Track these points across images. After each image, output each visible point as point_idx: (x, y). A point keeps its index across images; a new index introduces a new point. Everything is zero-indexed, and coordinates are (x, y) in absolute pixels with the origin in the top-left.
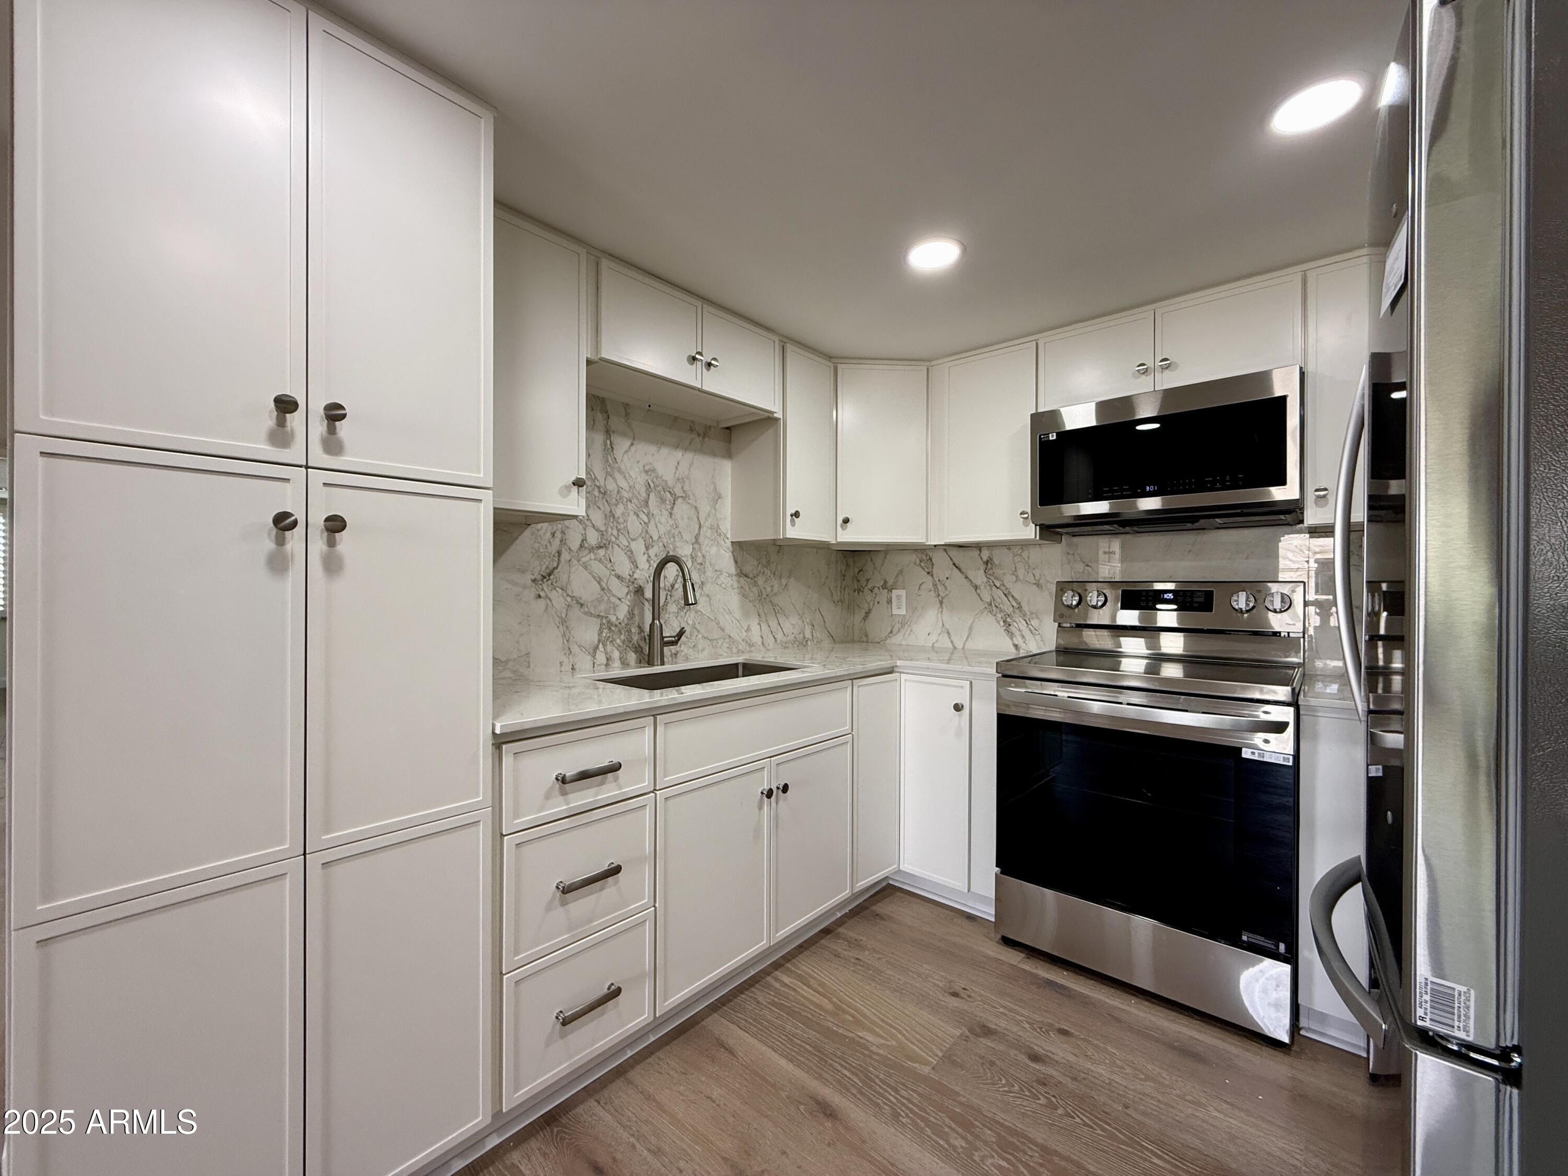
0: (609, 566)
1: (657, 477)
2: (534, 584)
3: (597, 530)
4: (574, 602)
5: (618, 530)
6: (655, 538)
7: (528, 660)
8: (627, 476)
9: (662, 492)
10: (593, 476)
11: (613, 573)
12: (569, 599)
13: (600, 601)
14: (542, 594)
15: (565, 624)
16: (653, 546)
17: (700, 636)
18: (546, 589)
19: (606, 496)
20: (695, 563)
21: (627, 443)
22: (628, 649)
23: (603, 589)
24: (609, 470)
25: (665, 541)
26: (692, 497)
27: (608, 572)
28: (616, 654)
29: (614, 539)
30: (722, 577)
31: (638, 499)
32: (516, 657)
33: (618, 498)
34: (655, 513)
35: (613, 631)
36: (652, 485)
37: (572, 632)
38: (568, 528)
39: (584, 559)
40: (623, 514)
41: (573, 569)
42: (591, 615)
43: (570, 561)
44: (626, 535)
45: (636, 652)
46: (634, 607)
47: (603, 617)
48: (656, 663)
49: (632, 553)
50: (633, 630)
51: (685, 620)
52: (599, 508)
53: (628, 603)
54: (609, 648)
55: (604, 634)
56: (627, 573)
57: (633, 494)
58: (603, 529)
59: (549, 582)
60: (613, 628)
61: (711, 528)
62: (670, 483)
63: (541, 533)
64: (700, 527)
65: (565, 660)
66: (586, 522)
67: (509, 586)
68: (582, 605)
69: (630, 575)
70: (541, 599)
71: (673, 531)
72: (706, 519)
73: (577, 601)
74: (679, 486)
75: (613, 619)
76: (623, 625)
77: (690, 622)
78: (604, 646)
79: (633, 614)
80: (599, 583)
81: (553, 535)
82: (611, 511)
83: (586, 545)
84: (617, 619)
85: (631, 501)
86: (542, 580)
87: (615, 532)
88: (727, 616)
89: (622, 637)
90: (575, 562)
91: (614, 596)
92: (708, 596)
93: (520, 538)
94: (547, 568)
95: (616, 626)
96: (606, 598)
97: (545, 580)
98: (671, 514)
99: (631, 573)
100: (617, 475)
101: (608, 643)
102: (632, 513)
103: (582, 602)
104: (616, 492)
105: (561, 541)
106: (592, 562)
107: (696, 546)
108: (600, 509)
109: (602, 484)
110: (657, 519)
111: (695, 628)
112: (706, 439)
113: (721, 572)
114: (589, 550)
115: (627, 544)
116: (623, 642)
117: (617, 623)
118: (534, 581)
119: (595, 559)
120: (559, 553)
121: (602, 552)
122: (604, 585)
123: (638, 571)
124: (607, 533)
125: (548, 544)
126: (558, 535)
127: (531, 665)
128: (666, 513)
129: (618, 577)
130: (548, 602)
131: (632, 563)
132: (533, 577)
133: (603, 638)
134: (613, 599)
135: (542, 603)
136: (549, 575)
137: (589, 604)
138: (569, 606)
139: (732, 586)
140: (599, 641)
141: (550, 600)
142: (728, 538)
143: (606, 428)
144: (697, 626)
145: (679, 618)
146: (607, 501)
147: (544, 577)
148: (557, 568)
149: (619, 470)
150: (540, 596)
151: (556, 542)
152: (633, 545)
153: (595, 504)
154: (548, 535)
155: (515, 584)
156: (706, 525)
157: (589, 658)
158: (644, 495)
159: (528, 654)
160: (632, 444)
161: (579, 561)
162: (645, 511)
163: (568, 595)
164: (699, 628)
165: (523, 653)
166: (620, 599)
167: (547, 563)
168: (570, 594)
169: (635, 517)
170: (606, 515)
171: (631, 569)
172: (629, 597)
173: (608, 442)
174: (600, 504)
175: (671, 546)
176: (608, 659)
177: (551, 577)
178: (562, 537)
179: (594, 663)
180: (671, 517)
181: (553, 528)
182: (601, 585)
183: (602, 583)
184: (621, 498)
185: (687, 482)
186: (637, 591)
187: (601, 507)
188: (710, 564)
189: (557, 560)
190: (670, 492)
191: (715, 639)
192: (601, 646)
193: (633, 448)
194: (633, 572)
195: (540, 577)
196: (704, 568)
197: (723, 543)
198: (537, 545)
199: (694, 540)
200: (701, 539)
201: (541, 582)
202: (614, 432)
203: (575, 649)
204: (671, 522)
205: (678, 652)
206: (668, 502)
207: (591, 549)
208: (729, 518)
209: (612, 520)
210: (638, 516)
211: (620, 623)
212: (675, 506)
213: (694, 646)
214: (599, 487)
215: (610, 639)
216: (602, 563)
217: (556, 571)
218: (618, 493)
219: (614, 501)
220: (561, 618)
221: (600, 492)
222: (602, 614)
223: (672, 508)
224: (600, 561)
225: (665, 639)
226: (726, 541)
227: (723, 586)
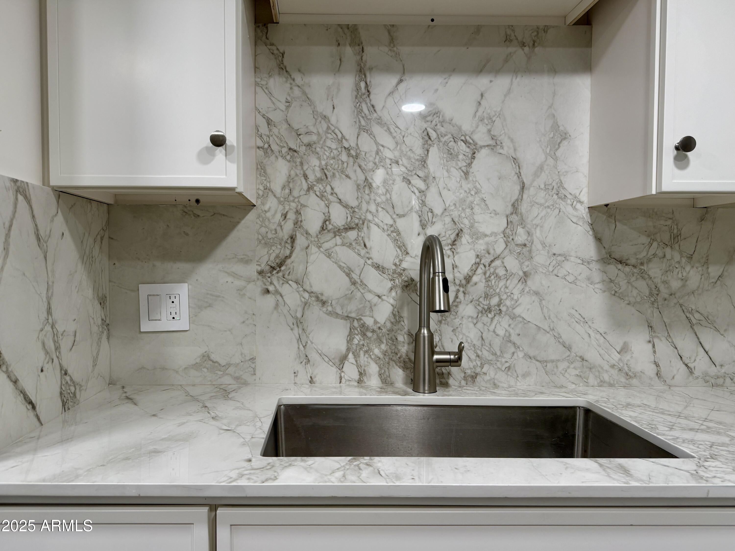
0: (363, 252)
1: (442, 123)
2: (260, 277)
3: (346, 206)
4: (313, 299)
5: (378, 205)
6: (438, 210)
7: (253, 366)
8: (392, 128)
9: (452, 144)
10: (340, 136)
11: (369, 262)
12: (306, 295)
13: (349, 297)
14: (271, 288)
15: (300, 326)
16: (433, 223)
17: (521, 354)
18: (275, 282)
19: (358, 160)
20: (512, 246)
21: (394, 80)
22: (392, 363)
23: (354, 283)
24: (363, 123)
25: (455, 214)
26: (507, 143)
27: (362, 261)
28: (373, 369)
29: (369, 217)
30: (568, 266)
31: (409, 158)
32: (238, 361)
33: (377, 160)
34: (438, 175)
35: (369, 338)
36: (433, 135)
37: (311, 336)
38: (305, 206)
39: (326, 246)
40: (385, 182)
41: (312, 258)
42: (337, 315)
43: (307, 248)
44: (390, 210)
45: (405, 368)
46: (402, 307)
47: (353, 319)
48: (421, 390)
49: (399, 234)
50: (400, 338)
51: (492, 328)
52: (348, 176)
53: (392, 301)
54: (363, 359)
55: (356, 341)
56: (392, 260)
57: (402, 152)
58: (353, 203)
59: (280, 274)
60: (369, 334)
61: (546, 189)
62: (467, 127)
63: (268, 215)
64: (523, 188)
65: (300, 368)
66: (330, 197)
67: (230, 279)
68: (324, 303)
69: (395, 265)
70: (269, 296)
71: (471, 199)
72: (536, 175)
73: (317, 298)
74: (483, 129)
75: (369, 322)
76: (384, 330)
77: (501, 332)
78: (356, 356)
79: (401, 317)
80: (348, 275)
81: (285, 216)
82: (366, 179)
83: (330, 227)
84: (376, 322)
85: (397, 163)
86: (271, 272)
87: (373, 208)
88: (578, 328)
89: (383, 347)
90: (314, 249)
91: (370, 291)
92: (536, 293)
93: (243, 222)
94: (277, 257)
95: (373, 331)
96: (359, 295)
97: (275, 272)
98: (466, 174)
99: (397, 261)
100: (377, 130)
101: (362, 353)
102: (399, 180)
103: (324, 298)
104: (374, 154)
105: (296, 223)
106: (337, 248)
107: (515, 218)
108: (349, 178)
109: (353, 144)
110: (441, 185)
111: (510, 341)
112: (536, 49)
113: (566, 257)
114: (334, 233)
115: (391, 222)
116: (385, 353)
117: (375, 328)
118: (261, 273)
119: (343, 245)
120: (293, 239)
121: (352, 235)
122: (355, 277)
123: (408, 258)
124: (360, 209)
125: (279, 229)
126: (291, 216)
127: (257, 372)
128: (456, 174)
129: (377, 267)
130: (279, 297)
131: (399, 247)
132: (259, 268)
133: (354, 347)
134: (369, 296)
135: (270, 300)
136: (280, 265)
137: (334, 303)
138: (306, 304)
139: (589, 279)
140: (348, 350)
141: (281, 296)
142: (581, 202)
143: (359, 65)
144: (514, 338)
145: (480, 325)
146: (360, 166)
147: (273, 268)
148: (290, 256)
149: (380, 122)
150: (268, 291)
151: (289, 226)
152: (401, 224)
153: (342, 172)
154: (278, 216)
155: (235, 275)
156: (535, 184)
157: (334, 369)
158: (419, 151)
159: (253, 359)
160: (401, 81)
161: (319, 247)
162: (421, 174)
163: (305, 290)
164: (518, 342)
165: (248, 358)
166: (379, 297)
167: (277, 251)
168: (308, 288)
169: (404, 184)
170: (358, 186)
171: (397, 257)
172: (393, 294)
173: (363, 85)
174: (350, 172)
175: (466, 222)
176: (361, 374)
177: (283, 268)
178: (297, 219)
179: (341, 378)
180: (466, 178)
181: (285, 209)
182: (350, 278)
183: (354, 276)
184: (382, 160)
185: (498, 122)
186: (407, 286)
187: (352, 175)
188: (543, 244)
189: (290, 248)
190: (465, 142)
191: (552, 361)
192: (351, 356)
193: (402, 86)
194: (401, 261)
195: (268, 268)
196: (530, 251)
197: (570, 209)
198: (263, 230)
199: (509, 209)
200: (524, 207)
201: (269, 275)
202: (371, 69)
203: (313, 356)
204: (466, 186)
205: (477, 374)
206: (461, 157)
207: (337, 232)
208: (585, 169)
209: (367, 191)
210: (409, 182)
211: (379, 328)
212: (475, 162)
213: (509, 368)
214: (347, 149)
215: (365, 348)
216: (353, 249)
217: (289, 261)
218: (377, 154)
219: (371, 165)
220: (297, 318)
221: (349, 155)
222: (353, 315)
223: (470, 165)
224: (350, 246)
225: (436, 357)
226: (579, 206)
227: (570, 278)
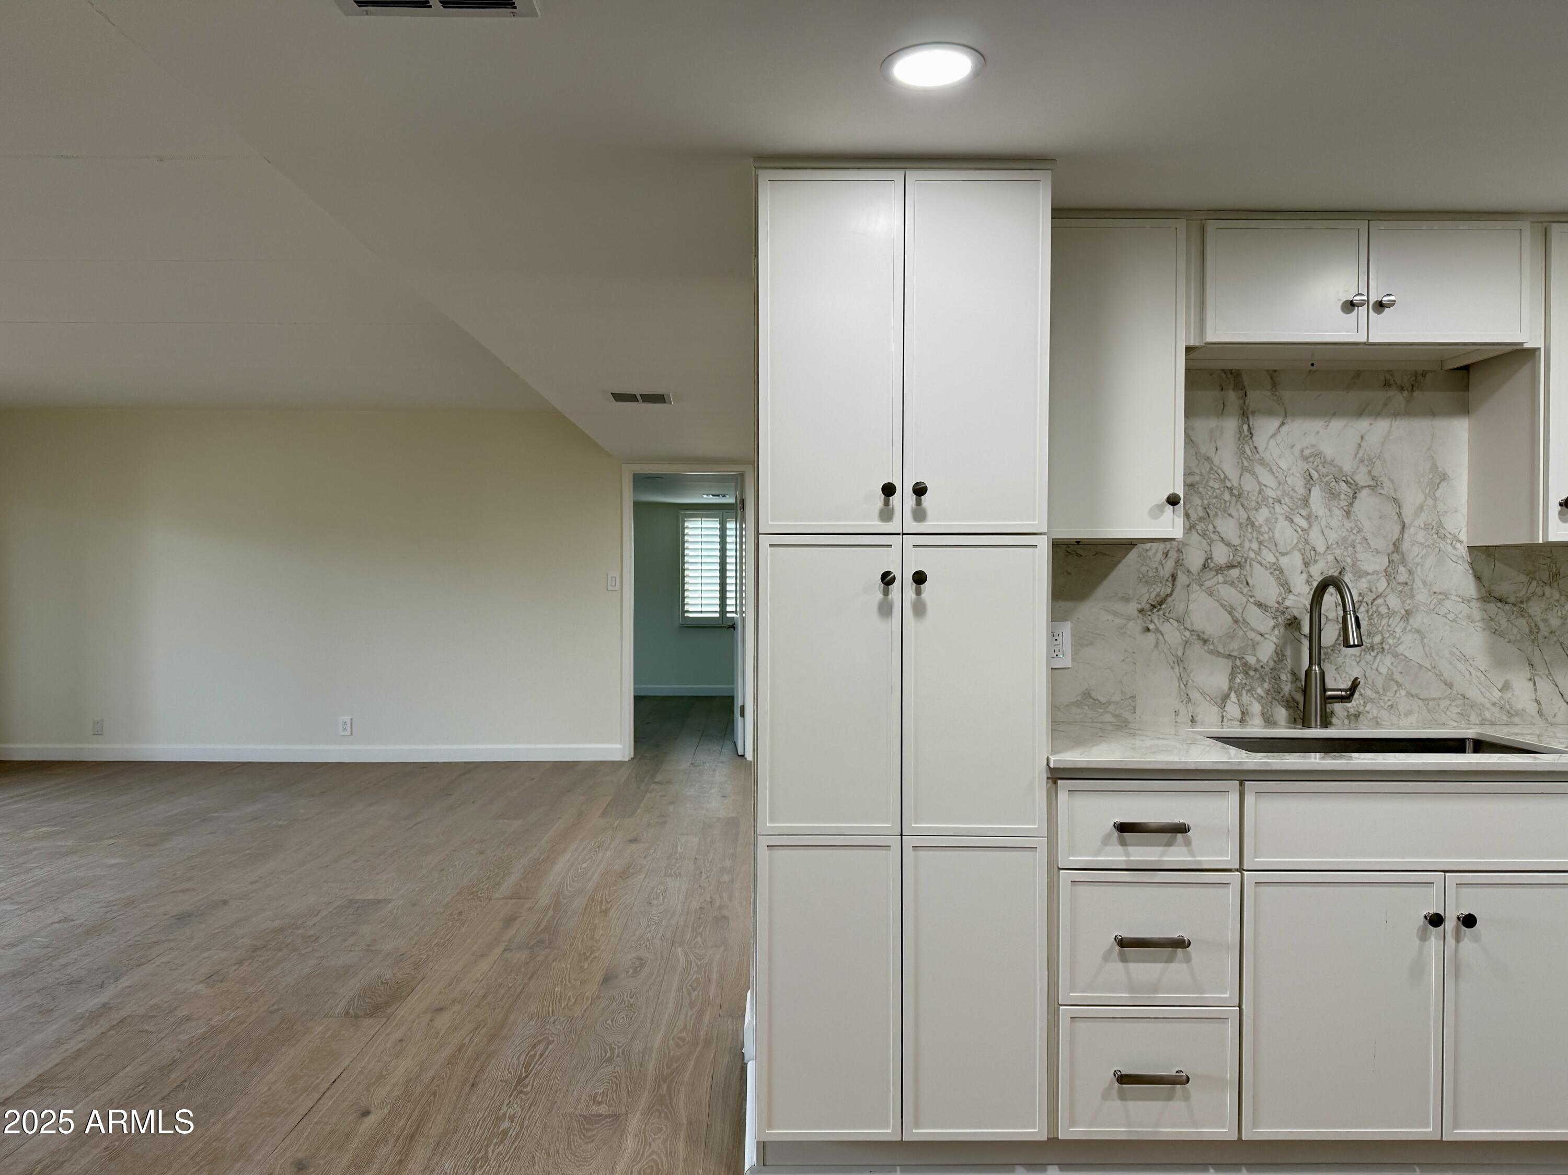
0: (1245, 590)
1: (1324, 463)
2: (1140, 615)
3: (1228, 545)
4: (1194, 637)
5: (1260, 543)
6: (1321, 548)
7: (1133, 704)
8: (1274, 468)
9: (1334, 484)
10: (1222, 476)
11: (1252, 600)
12: (1187, 634)
13: (1231, 636)
14: (1151, 627)
15: (1181, 664)
16: (1316, 561)
17: (1403, 693)
18: (1156, 621)
19: (1240, 500)
20: (1393, 584)
21: (1276, 423)
22: (1275, 702)
23: (1236, 621)
24: (1246, 463)
25: (1338, 552)
26: (1387, 484)
27: (1244, 600)
28: (1256, 708)
29: (1252, 555)
30: (1448, 604)
31: (1292, 498)
32: (1118, 699)
33: (1260, 499)
34: (1320, 513)
35: (1252, 677)
36: (1315, 475)
37: (1192, 675)
38: (1187, 545)
39: (1208, 584)
40: (1267, 520)
41: (1193, 596)
42: (1219, 654)
43: (1188, 586)
44: (1273, 548)
45: (1288, 707)
46: (1285, 645)
47: (1236, 657)
48: (1313, 725)
49: (1282, 572)
50: (1283, 677)
51: (1375, 666)
52: (1230, 515)
53: (1275, 640)
54: (1246, 698)
55: (1238, 680)
56: (1274, 598)
57: (1284, 491)
58: (1236, 541)
59: (1161, 612)
60: (1252, 673)
61: (1426, 529)
62: (1347, 468)
63: (1150, 553)
64: (1403, 527)
65: (1182, 708)
66: (1212, 535)
67: (1110, 618)
68: (1205, 641)
69: (1278, 603)
70: (1149, 634)
71: (1353, 537)
72: (1416, 514)
73: (1199, 636)
74: (1363, 470)
75: (1251, 660)
76: (1267, 669)
77: (1384, 670)
78: (1238, 695)
79: (1283, 655)
80: (1230, 613)
81: (1166, 555)
82: (1249, 517)
83: (1212, 565)
84: (1258, 661)
85: (1280, 502)
86: (1151, 611)
87: (1255, 546)
88: (1460, 666)
89: (1266, 685)
90: (1195, 587)
91: (1252, 630)
92: (1418, 631)
93: (1124, 561)
94: (1158, 595)
95: (1256, 670)
96: (1241, 633)
97: (1155, 610)
98: (1348, 513)
99: (1280, 599)
100: (1259, 469)
101: (1244, 692)
102: (1281, 519)
103: (1206, 637)
104: (1256, 493)
105: (1177, 562)
106: (1219, 586)
107: (1396, 557)
108: (1232, 517)
109: (1236, 484)
110: (1323, 523)
111: (1393, 680)
112: (1415, 393)
113: (1446, 595)
114: (1216, 571)
115: (1273, 560)
116: (1268, 692)
117: (1258, 667)
118: (1141, 611)
119: (1225, 583)
120: (1174, 577)
121: (1234, 573)
122: (1238, 615)
123: (1291, 597)
124: (1243, 547)
125: (1160, 567)
126: (1173, 554)
127: (1138, 711)
128: (1338, 513)
129: (1260, 605)
130: (1160, 637)
131: (1282, 586)
132: (1140, 607)
133: (1236, 686)
134: (1252, 635)
135: (1151, 637)
136: (1161, 603)
137: (1215, 641)
138: (1187, 642)
139: (1469, 617)
140: (1230, 688)
141: (1162, 635)
142: (1461, 542)
143: (1242, 408)
144: (1397, 676)
145: (1363, 663)
146: (1242, 506)
147: (1154, 606)
148: (1171, 594)
149: (1262, 462)
150: (1148, 630)
151: (1170, 565)
152: (1284, 561)
153: (1225, 511)
154: (1160, 555)
155: (1116, 614)
156: (1416, 523)
157: (1216, 708)
158: (1301, 491)
159: (1133, 697)
160: (1283, 424)
161: (1201, 585)
162: (1304, 513)
163: (1185, 628)
164: (1400, 680)
165: (1128, 696)
166: (1262, 635)
167: (1158, 590)
168: (1189, 627)
169: (1287, 523)
170: (1241, 524)
171: (1280, 594)
172: (1276, 632)
173: (1245, 427)
174: (1232, 510)
175: (1349, 560)
176: (1243, 713)
177: (1163, 606)
178: (1178, 557)
179: (1223, 717)
180: (1348, 518)
181: (1166, 547)
182: (1233, 617)
183: (1236, 614)
184: (1265, 499)
185: (1378, 464)
186: (1290, 625)
187: (1235, 514)
188: (1424, 582)
189: (1171, 586)
190: (1346, 482)
191: (1434, 699)
192: (1233, 695)
193: (1285, 429)
194: (1284, 599)
195: (1148, 606)
196: (1411, 590)
197: (1449, 548)
198: (1144, 569)
199: (1391, 548)
200: (1405, 546)
201: (1150, 613)
202: (1253, 413)
203: (1195, 695)
204: (1348, 525)
205: (1360, 713)
206: (1343, 496)
207: (1219, 570)
208: (1464, 510)
209: (1249, 530)
210: (1292, 521)
211: (1262, 667)
212: (1357, 502)
213: (1391, 706)
214: (1230, 489)
215: (1248, 688)
216: (1236, 587)
217: (1170, 599)
218: (1260, 492)
219: (1253, 504)
220: (1177, 657)
221: (1232, 494)
222: (1235, 654)
223: (1351, 504)
224: (1232, 584)
225: (1329, 693)
226: (1458, 545)
227: (1451, 616)
